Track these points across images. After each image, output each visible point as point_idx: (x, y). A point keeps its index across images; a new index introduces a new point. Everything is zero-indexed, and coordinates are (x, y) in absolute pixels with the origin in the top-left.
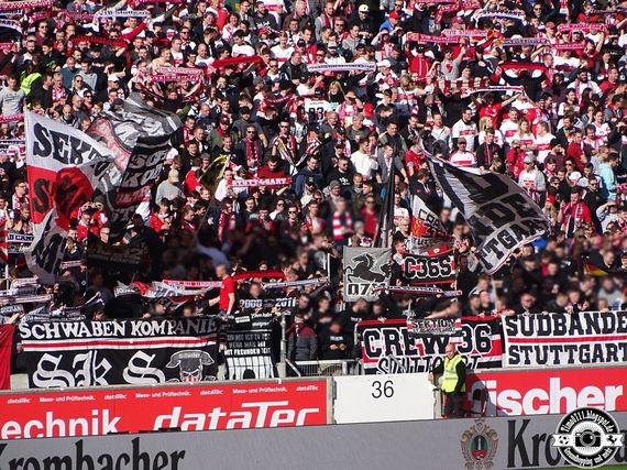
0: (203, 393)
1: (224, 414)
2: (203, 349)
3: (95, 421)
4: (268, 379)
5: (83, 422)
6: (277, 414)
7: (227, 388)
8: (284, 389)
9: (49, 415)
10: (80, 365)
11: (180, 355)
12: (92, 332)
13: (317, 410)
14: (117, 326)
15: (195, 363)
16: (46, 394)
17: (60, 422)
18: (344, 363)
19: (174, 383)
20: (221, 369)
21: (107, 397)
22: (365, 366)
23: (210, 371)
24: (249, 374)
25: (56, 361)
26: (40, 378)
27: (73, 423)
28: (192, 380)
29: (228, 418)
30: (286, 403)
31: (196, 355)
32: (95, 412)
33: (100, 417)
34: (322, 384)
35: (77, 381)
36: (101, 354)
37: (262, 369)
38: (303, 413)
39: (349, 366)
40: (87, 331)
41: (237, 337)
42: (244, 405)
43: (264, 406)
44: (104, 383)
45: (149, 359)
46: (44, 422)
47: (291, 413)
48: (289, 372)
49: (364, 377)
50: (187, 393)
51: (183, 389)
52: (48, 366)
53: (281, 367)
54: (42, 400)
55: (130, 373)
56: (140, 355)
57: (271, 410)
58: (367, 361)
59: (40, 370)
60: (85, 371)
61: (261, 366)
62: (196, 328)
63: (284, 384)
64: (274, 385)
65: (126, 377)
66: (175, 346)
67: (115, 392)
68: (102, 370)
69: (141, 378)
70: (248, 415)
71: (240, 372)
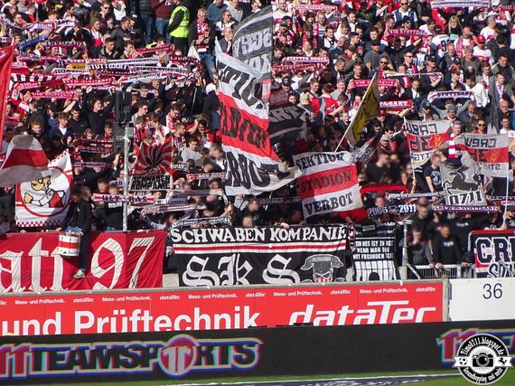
0: (334, 292)
1: (352, 311)
2: (334, 253)
3: (237, 316)
4: (391, 281)
5: (226, 316)
6: (398, 312)
7: (355, 289)
8: (405, 290)
9: (197, 310)
10: (225, 266)
11: (314, 259)
12: (235, 238)
13: (434, 309)
14: (258, 233)
15: (326, 266)
16: (194, 292)
17: (206, 317)
18: (459, 268)
19: (307, 283)
20: (350, 272)
21: (248, 295)
22: (477, 270)
23: (339, 273)
24: (374, 276)
25: (203, 263)
26: (188, 277)
27: (217, 318)
28: (324, 281)
29: (356, 314)
30: (406, 302)
31: (327, 259)
32: (237, 308)
33: (242, 313)
34: (439, 286)
35: (221, 280)
36: (244, 257)
37: (386, 272)
38: (421, 311)
39: (463, 270)
40: (231, 237)
41: (365, 244)
42: (370, 304)
43: (387, 305)
44: (245, 282)
45: (286, 262)
46: (192, 317)
47: (411, 311)
48: (410, 275)
49: (476, 280)
50: (319, 293)
51: (316, 289)
52: (196, 267)
53: (403, 271)
54: (190, 297)
55: (269, 275)
56: (278, 258)
57: (393, 309)
58: (479, 266)
59: (189, 270)
60: (229, 272)
61: (385, 269)
62: (328, 234)
63: (405, 285)
64: (396, 286)
65: (266, 278)
66: (309, 250)
67: (255, 291)
68: (244, 271)
69: (279, 279)
70: (373, 313)
71: (366, 275)
